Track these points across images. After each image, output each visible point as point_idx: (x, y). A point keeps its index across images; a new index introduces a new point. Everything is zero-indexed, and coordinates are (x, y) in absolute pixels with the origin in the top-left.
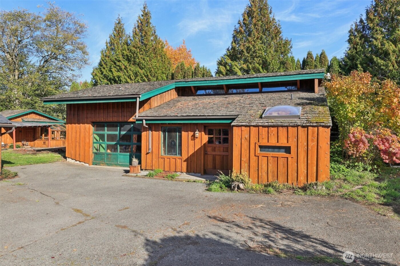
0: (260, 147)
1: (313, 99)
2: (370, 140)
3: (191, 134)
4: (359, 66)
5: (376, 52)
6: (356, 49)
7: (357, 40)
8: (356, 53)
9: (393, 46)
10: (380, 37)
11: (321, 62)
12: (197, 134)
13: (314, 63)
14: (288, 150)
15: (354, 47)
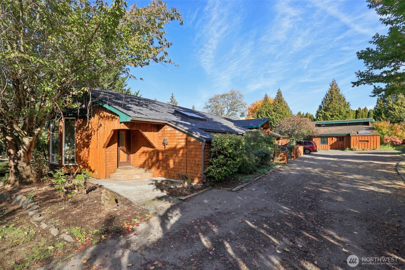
0: (359, 141)
1: (370, 128)
2: (390, 139)
3: (331, 138)
4: (383, 113)
5: (390, 108)
6: (381, 106)
7: (381, 103)
8: (381, 108)
9: (397, 106)
10: (391, 103)
11: (365, 111)
12: (334, 138)
13: (362, 112)
14: (368, 141)
15: (380, 106)
